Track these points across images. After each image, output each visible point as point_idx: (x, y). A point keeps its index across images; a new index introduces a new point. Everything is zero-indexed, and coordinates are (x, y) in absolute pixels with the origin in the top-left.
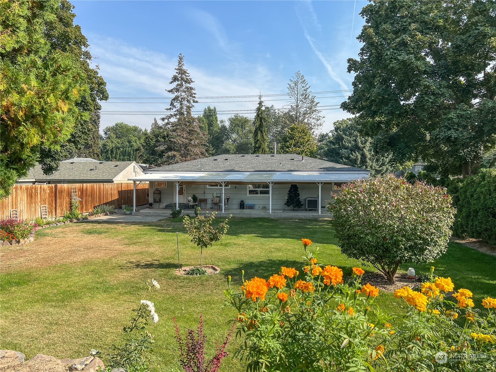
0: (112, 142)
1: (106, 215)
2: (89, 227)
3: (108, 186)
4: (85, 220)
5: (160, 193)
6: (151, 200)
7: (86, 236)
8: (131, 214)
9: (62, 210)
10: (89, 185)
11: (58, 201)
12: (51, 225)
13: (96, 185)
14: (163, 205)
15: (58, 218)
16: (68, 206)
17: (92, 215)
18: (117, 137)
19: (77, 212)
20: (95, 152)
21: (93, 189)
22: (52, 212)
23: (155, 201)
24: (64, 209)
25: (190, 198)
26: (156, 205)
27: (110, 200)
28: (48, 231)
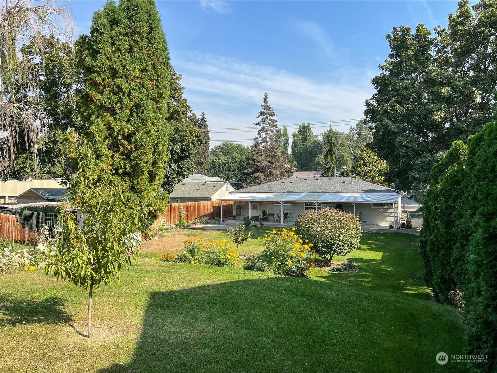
0: (219, 159)
1: (203, 224)
2: (189, 232)
3: (205, 203)
4: (189, 228)
5: (241, 209)
6: (234, 214)
7: (186, 237)
8: (219, 223)
9: (175, 220)
10: (192, 203)
11: (172, 214)
12: (168, 230)
13: (197, 203)
14: (242, 218)
15: (172, 226)
16: (178, 217)
17: (194, 224)
18: (223, 154)
19: (184, 222)
20: (206, 168)
21: (195, 206)
22: (168, 222)
23: (237, 214)
24: (176, 220)
25: (261, 213)
26: (238, 217)
27: (206, 213)
28: (166, 234)
